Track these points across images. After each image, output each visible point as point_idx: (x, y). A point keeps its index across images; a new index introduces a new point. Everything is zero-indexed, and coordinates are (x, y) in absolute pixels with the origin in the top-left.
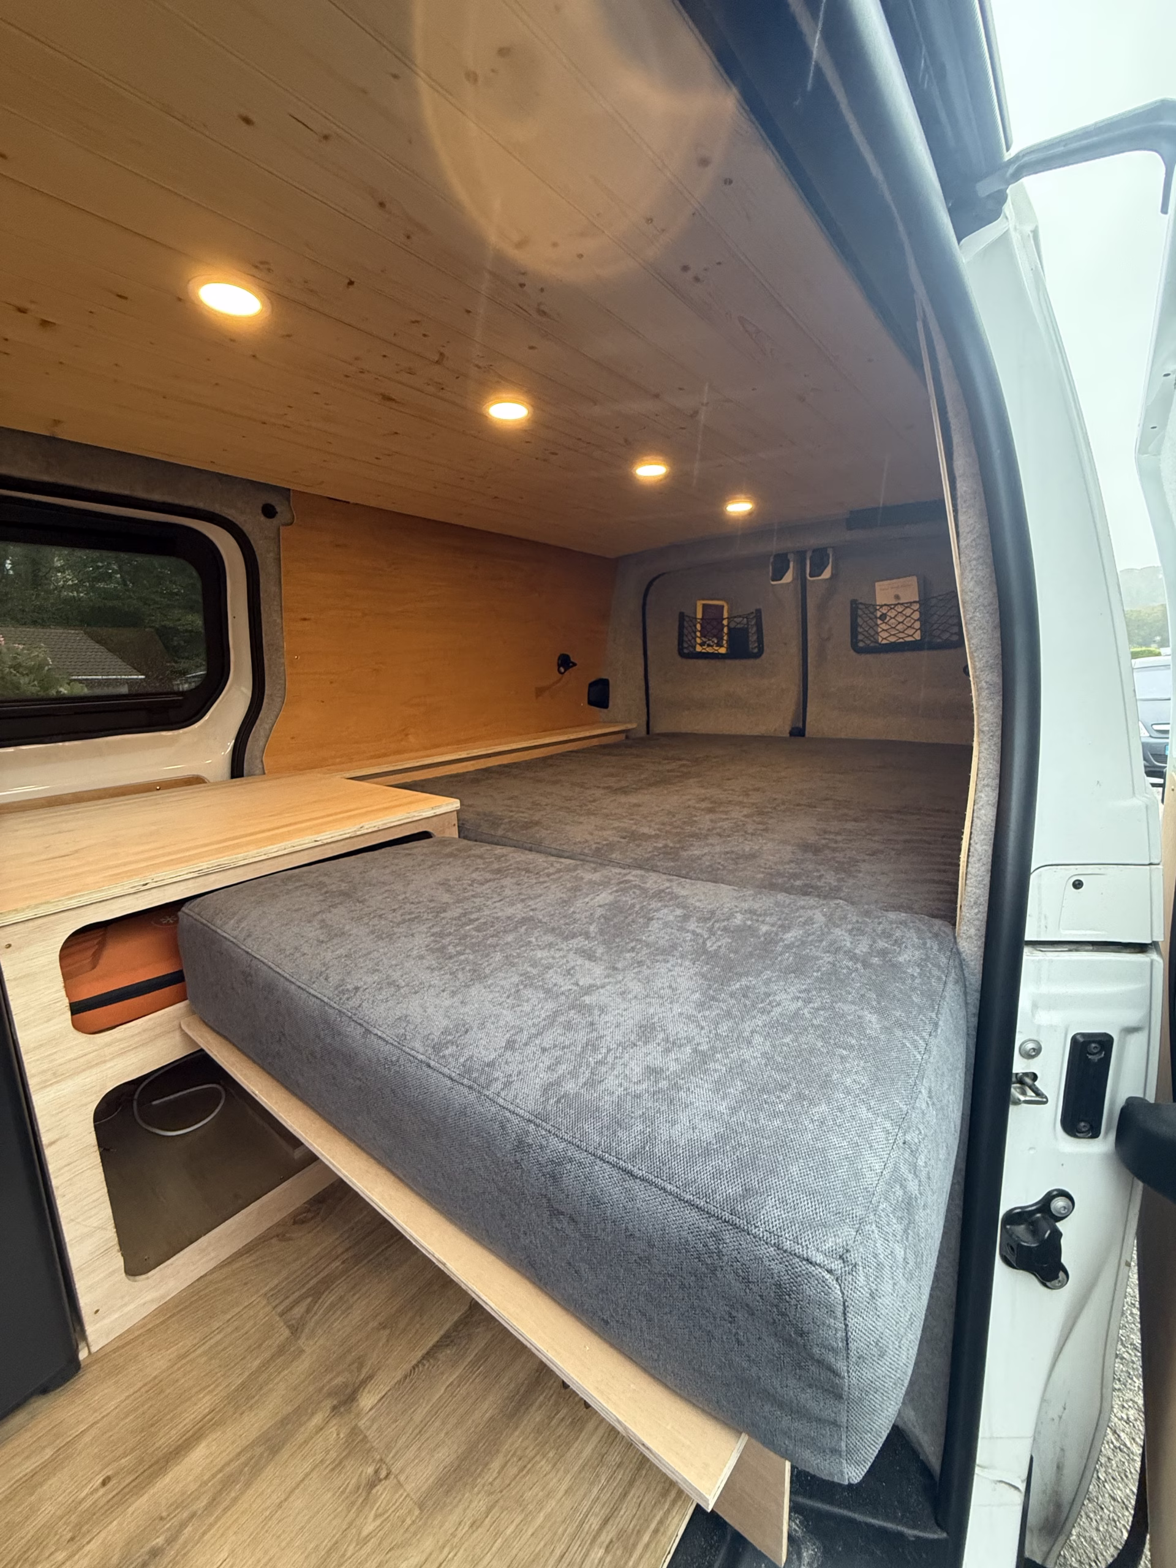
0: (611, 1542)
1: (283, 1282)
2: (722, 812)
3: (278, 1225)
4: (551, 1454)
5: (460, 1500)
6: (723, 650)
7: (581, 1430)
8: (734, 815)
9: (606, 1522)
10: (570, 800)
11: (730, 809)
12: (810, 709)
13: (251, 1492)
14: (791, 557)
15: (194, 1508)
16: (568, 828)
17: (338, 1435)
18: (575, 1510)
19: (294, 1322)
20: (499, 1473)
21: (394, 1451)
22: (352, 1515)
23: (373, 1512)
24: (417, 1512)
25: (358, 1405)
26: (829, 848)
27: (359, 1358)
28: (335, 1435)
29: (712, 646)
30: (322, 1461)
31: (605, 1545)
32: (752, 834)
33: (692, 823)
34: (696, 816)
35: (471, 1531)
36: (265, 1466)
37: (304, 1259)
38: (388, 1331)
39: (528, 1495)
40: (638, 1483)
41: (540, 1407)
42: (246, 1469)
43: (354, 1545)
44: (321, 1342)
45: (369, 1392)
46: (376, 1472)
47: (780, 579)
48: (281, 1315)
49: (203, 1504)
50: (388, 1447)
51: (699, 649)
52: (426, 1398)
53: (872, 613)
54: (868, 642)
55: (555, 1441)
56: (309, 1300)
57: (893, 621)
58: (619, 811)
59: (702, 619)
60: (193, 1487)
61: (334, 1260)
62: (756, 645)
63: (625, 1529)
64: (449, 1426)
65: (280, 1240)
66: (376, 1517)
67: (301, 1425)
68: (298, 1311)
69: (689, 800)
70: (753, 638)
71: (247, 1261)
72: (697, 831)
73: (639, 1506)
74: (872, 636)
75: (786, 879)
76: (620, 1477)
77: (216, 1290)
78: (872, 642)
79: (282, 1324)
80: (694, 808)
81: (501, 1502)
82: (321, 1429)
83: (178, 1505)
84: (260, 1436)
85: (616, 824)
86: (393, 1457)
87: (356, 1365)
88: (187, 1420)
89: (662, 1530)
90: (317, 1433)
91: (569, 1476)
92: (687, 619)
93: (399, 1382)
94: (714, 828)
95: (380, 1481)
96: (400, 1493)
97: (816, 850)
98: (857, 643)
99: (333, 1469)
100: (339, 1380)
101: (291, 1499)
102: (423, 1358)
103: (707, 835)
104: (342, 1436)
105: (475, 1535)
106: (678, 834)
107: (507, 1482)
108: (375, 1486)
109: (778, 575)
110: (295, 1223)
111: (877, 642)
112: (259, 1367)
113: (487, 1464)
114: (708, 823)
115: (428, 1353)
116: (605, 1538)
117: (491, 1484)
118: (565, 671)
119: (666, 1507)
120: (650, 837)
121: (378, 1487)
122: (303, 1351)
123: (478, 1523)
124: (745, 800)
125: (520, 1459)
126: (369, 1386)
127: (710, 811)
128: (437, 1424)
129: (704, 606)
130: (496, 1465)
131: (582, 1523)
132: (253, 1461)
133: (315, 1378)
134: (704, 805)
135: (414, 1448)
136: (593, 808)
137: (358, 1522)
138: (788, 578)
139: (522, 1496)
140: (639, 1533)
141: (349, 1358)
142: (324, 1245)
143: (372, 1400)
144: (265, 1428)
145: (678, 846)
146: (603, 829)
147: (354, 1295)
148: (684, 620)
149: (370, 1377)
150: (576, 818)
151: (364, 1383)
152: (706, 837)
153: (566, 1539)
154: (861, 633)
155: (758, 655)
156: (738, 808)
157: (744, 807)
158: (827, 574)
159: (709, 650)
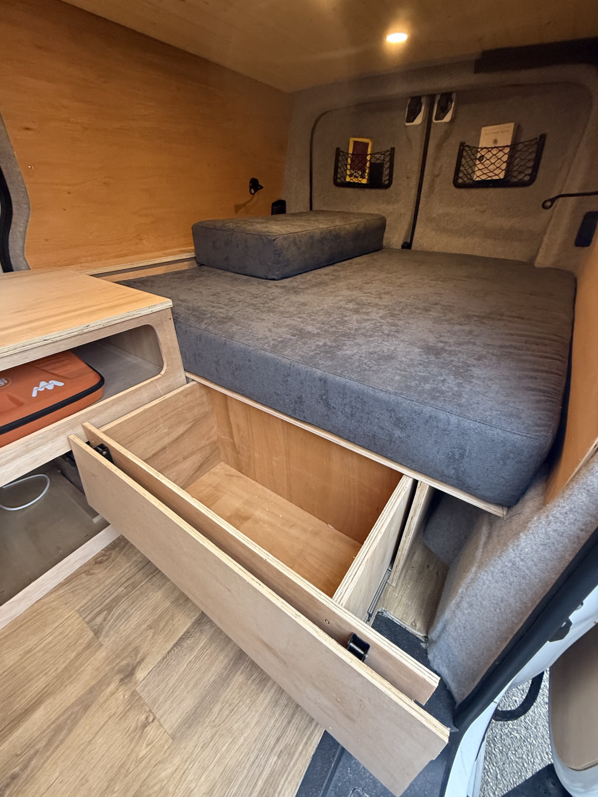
0: (281, 752)
1: (88, 602)
2: (364, 313)
3: (85, 565)
4: (248, 702)
5: (196, 733)
6: (364, 181)
7: (265, 686)
8: (373, 316)
9: (278, 740)
10: (257, 297)
11: (370, 310)
12: (418, 229)
13: (72, 734)
14: (424, 100)
15: (37, 747)
16: (254, 324)
17: (124, 696)
18: (261, 733)
19: (96, 627)
20: (218, 714)
21: (157, 705)
22: (132, 746)
23: (145, 743)
24: (171, 741)
25: (136, 678)
26: (446, 351)
27: (136, 648)
28: (122, 697)
29: (357, 177)
30: (114, 713)
31: (277, 754)
32: (388, 335)
33: (343, 323)
34: (346, 316)
35: (202, 750)
36: (80, 718)
37: (102, 586)
38: (153, 631)
39: (235, 726)
40: (296, 716)
41: (242, 673)
42: (69, 721)
43: (134, 763)
44: (113, 639)
45: (142, 669)
46: (147, 718)
47: (413, 121)
48: (88, 623)
49: (43, 744)
50: (154, 703)
51: (348, 179)
52: (176, 671)
53: (473, 154)
54: (465, 179)
55: (250, 693)
56: (105, 612)
57: (488, 162)
58: (292, 309)
59: (353, 154)
60: (36, 734)
61: (120, 586)
62: (388, 177)
63: (288, 743)
64: (189, 688)
65: (87, 575)
66: (148, 745)
67: (102, 692)
68: (99, 620)
69: (340, 301)
70: (386, 172)
71: (67, 589)
72: (348, 331)
73: (297, 729)
74: (470, 174)
75: (417, 382)
76: (286, 712)
77: (47, 609)
78: (469, 179)
79: (89, 629)
80: (344, 308)
81: (219, 732)
82: (114, 693)
83: (29, 746)
84: (76, 700)
85: (289, 322)
86: (157, 708)
87: (134, 652)
88: (33, 692)
89: (309, 743)
90: (111, 696)
91: (258, 714)
92: (341, 154)
93: (160, 662)
94: (360, 329)
95: (149, 723)
96: (161, 730)
97: (438, 353)
98: (457, 179)
99: (120, 719)
100: (124, 662)
101: (97, 738)
102: (174, 646)
103: (354, 335)
104: (126, 697)
105: (204, 752)
106: (334, 333)
107: (223, 719)
108: (146, 727)
109: (412, 117)
110: (96, 563)
111: (472, 179)
112: (76, 657)
113: (211, 709)
114: (355, 323)
115: (176, 643)
116: (278, 749)
117: (214, 721)
118: (255, 192)
119: (312, 730)
120: (314, 335)
121: (147, 728)
122: (102, 645)
123: (207, 745)
124: (380, 303)
125: (231, 705)
126: (142, 665)
127: (356, 311)
128: (183, 686)
129: (355, 143)
130: (216, 710)
131: (265, 741)
132: (73, 715)
133: (109, 662)
134: (351, 306)
135: (169, 702)
136: (273, 306)
137: (136, 749)
138: (419, 120)
139: (231, 727)
140: (297, 745)
141: (130, 649)
142: (114, 577)
143: (144, 673)
144: (80, 695)
145: (334, 344)
146: (278, 326)
147: (133, 608)
148: (339, 154)
149: (143, 660)
150: (259, 316)
151: (139, 663)
152: (354, 337)
153: (256, 752)
154: (462, 171)
155: (388, 186)
156: (375, 309)
157: (380, 309)
158: (448, 118)
159: (355, 180)
